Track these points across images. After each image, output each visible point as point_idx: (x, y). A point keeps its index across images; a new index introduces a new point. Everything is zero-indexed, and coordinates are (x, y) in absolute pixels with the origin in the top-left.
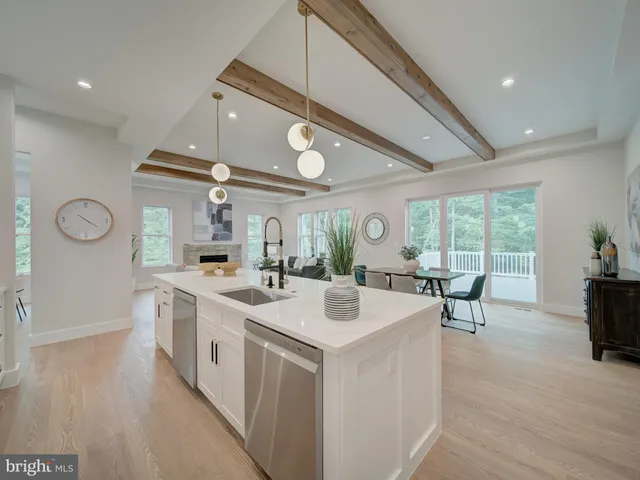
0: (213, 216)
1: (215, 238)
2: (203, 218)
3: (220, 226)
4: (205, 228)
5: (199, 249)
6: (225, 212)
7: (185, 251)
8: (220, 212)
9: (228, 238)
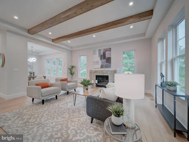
0: (101, 56)
1: (102, 67)
2: (97, 58)
3: (105, 60)
4: (98, 62)
5: (95, 72)
6: (107, 53)
7: (90, 73)
8: (104, 54)
9: (109, 66)
